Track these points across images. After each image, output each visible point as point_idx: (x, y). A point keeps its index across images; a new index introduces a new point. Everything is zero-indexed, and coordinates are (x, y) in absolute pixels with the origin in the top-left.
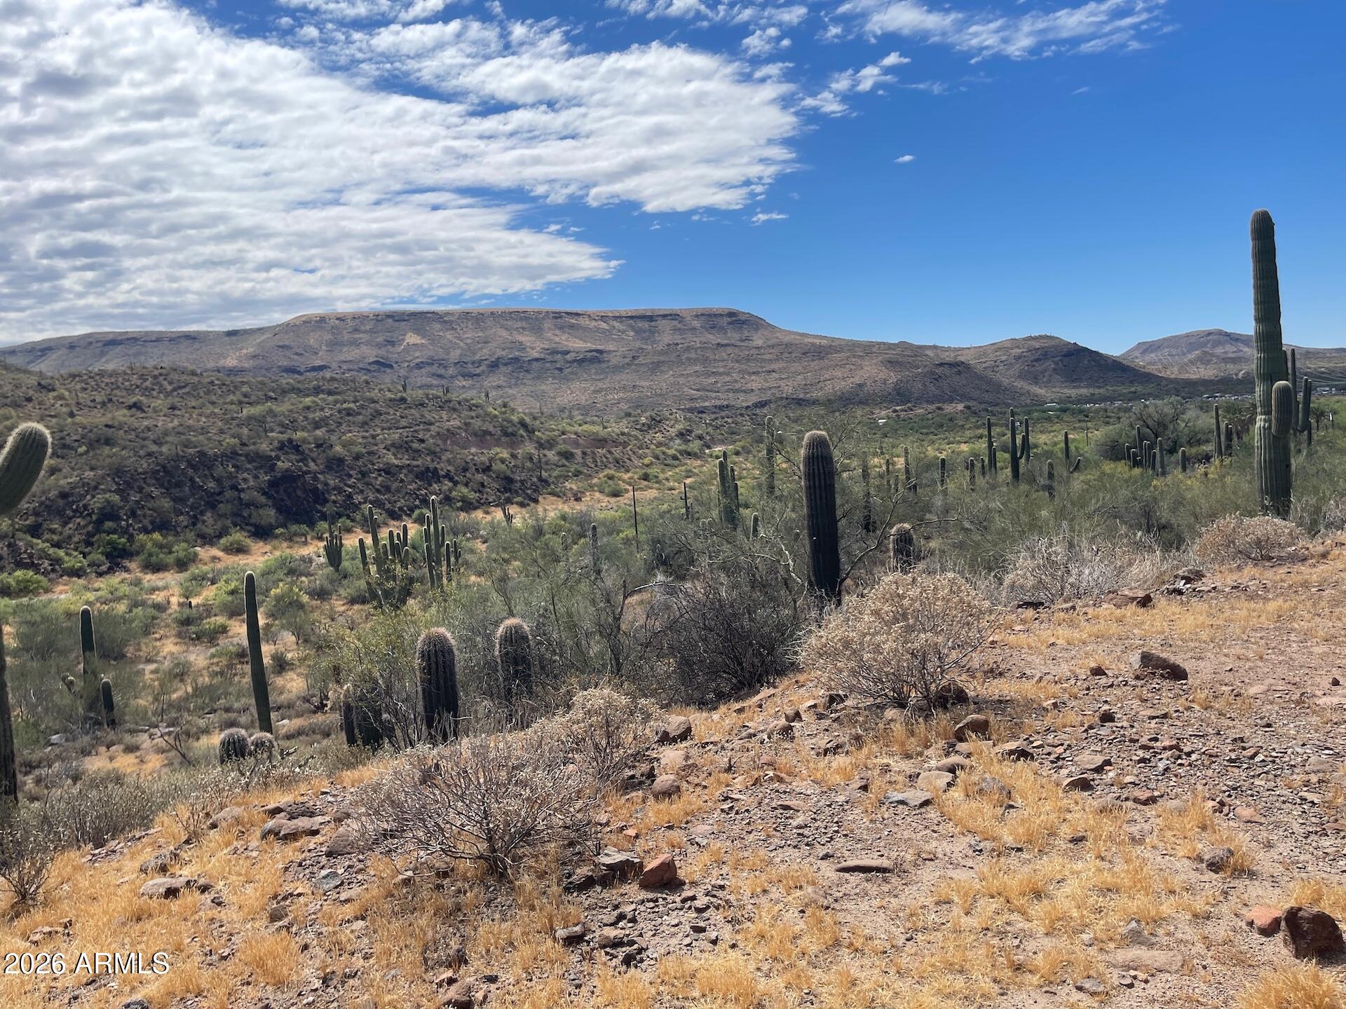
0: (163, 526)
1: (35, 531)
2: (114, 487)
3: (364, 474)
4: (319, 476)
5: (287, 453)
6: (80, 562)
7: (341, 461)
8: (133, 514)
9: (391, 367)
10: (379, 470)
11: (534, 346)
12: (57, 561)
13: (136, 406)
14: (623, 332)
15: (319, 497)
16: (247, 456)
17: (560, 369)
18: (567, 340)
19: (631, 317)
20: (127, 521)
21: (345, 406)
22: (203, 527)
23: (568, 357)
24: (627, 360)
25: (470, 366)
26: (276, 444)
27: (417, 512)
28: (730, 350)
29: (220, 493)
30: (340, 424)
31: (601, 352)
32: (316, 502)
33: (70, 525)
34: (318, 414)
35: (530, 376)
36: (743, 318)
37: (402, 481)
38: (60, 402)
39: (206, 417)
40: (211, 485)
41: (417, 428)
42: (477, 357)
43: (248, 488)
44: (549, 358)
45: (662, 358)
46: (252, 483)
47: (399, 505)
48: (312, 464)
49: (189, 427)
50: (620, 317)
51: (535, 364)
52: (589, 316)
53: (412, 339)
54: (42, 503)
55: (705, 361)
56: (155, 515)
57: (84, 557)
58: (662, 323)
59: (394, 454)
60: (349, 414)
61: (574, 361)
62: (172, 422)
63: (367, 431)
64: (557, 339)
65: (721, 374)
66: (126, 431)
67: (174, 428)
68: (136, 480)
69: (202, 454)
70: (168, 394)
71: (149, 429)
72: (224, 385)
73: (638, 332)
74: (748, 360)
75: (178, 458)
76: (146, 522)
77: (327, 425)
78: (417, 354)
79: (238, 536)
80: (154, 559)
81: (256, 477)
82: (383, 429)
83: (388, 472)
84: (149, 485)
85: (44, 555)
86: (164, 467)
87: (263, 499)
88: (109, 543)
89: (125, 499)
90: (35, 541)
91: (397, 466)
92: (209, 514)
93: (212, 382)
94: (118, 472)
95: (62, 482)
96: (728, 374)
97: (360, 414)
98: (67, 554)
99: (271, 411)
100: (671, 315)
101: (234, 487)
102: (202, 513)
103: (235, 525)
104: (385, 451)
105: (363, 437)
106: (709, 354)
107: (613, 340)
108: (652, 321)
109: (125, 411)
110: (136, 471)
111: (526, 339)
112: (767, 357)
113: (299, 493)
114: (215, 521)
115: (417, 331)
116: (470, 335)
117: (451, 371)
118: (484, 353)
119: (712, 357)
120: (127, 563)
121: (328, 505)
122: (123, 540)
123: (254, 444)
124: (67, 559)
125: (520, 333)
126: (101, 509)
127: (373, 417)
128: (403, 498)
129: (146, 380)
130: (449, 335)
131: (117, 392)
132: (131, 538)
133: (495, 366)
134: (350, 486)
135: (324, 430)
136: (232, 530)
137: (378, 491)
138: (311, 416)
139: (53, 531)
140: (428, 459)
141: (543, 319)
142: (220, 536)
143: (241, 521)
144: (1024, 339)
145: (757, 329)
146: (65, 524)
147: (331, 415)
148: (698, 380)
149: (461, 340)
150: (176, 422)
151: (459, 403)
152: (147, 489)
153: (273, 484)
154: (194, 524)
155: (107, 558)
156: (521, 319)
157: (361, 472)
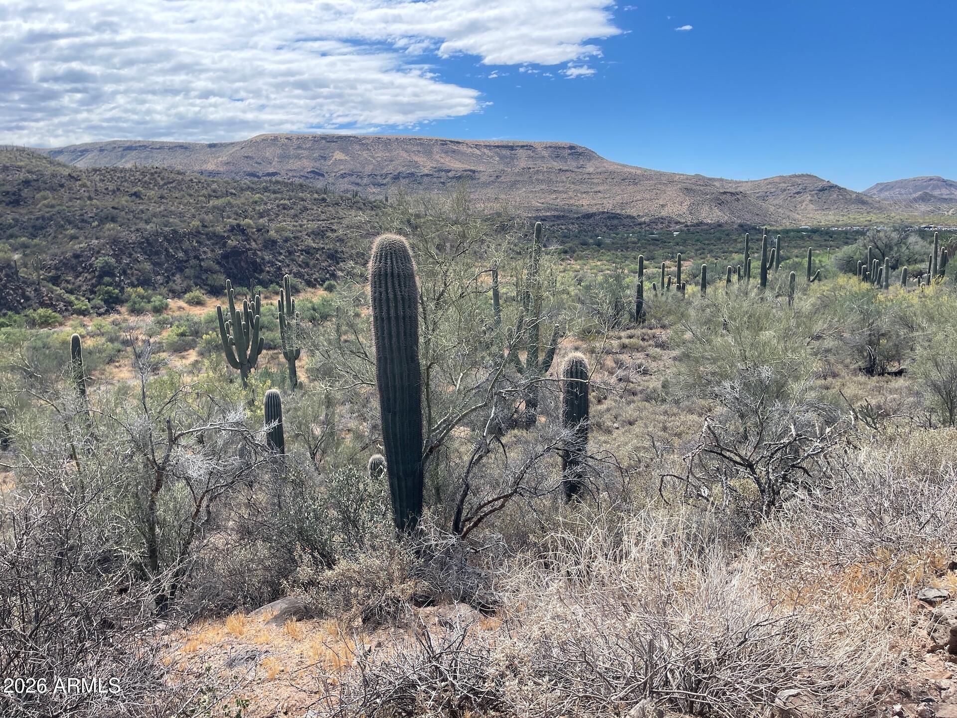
0: (145, 282)
1: (55, 281)
2: (112, 252)
3: (290, 253)
4: (258, 252)
5: (236, 235)
6: (86, 305)
7: (274, 242)
8: (124, 273)
9: (323, 175)
10: (302, 251)
11: (426, 165)
12: (70, 303)
13: (136, 195)
14: (491, 157)
15: (257, 268)
16: (207, 235)
17: (443, 183)
18: (449, 161)
19: (498, 147)
20: (120, 277)
21: (282, 202)
22: (174, 285)
23: (450, 174)
24: (492, 179)
25: (379, 177)
26: (228, 227)
27: (327, 283)
28: (568, 174)
29: (187, 261)
30: (278, 215)
31: (474, 172)
32: (255, 271)
33: (80, 278)
34: (262, 207)
35: (421, 187)
36: (580, 151)
37: (318, 259)
38: (83, 189)
39: (184, 205)
40: (181, 255)
41: (333, 221)
42: (384, 171)
43: (207, 258)
44: (436, 174)
45: (518, 178)
46: (209, 254)
47: (314, 276)
48: (253, 243)
49: (171, 212)
50: (489, 146)
51: (425, 178)
52: (467, 144)
53: (339, 155)
54: (61, 261)
55: (549, 181)
56: (140, 274)
57: (89, 302)
58: (520, 152)
59: (313, 240)
60: (284, 209)
61: (453, 178)
62: (159, 207)
63: (297, 222)
64: (442, 161)
65: (560, 192)
66: (126, 213)
67: (160, 212)
68: (128, 248)
69: (175, 232)
70: (161, 187)
71: (142, 211)
72: (200, 182)
73: (502, 157)
74: (581, 183)
75: (157, 234)
76: (134, 279)
77: (268, 215)
78: (342, 167)
79: (197, 293)
80: (137, 306)
81: (213, 251)
82: (308, 221)
83: (308, 253)
84: (136, 252)
85: (60, 298)
86: (147, 240)
87: (217, 267)
88: (107, 292)
89: (119, 261)
90: (55, 288)
91: (314, 248)
92: (178, 276)
93: (192, 180)
94: (115, 241)
95: (77, 247)
96: (566, 192)
97: (293, 208)
98: (77, 299)
99: (229, 203)
100: (527, 146)
101: (197, 257)
102: (173, 275)
103: (196, 285)
104: (306, 237)
105: (294, 226)
106: (553, 177)
107: (484, 163)
108: (513, 150)
109: (128, 198)
110: (127, 241)
111: (420, 159)
112: (595, 181)
113: (243, 264)
114: (183, 281)
115: (343, 150)
116: (380, 154)
117: (365, 181)
118: (390, 168)
119: (554, 179)
120: (118, 308)
121: (264, 274)
122: (117, 291)
123: (212, 226)
124: (76, 302)
125: (416, 155)
126: (101, 268)
127: (302, 212)
128: (318, 272)
129: (145, 176)
130: (365, 154)
131: (126, 184)
132: (122, 290)
133: (396, 178)
134: (280, 261)
135: (266, 219)
136: (194, 288)
137: (300, 266)
138: (257, 208)
139: (68, 282)
140: (338, 244)
141: (433, 144)
142: (185, 293)
143: (201, 283)
144: (790, 176)
145: (590, 160)
146: (77, 277)
147: (272, 208)
148: (543, 196)
149: (374, 158)
150: (162, 208)
151: (364, 204)
152: (135, 255)
153: (225, 256)
154: (167, 282)
155: (105, 304)
156: (417, 145)
157: (288, 251)
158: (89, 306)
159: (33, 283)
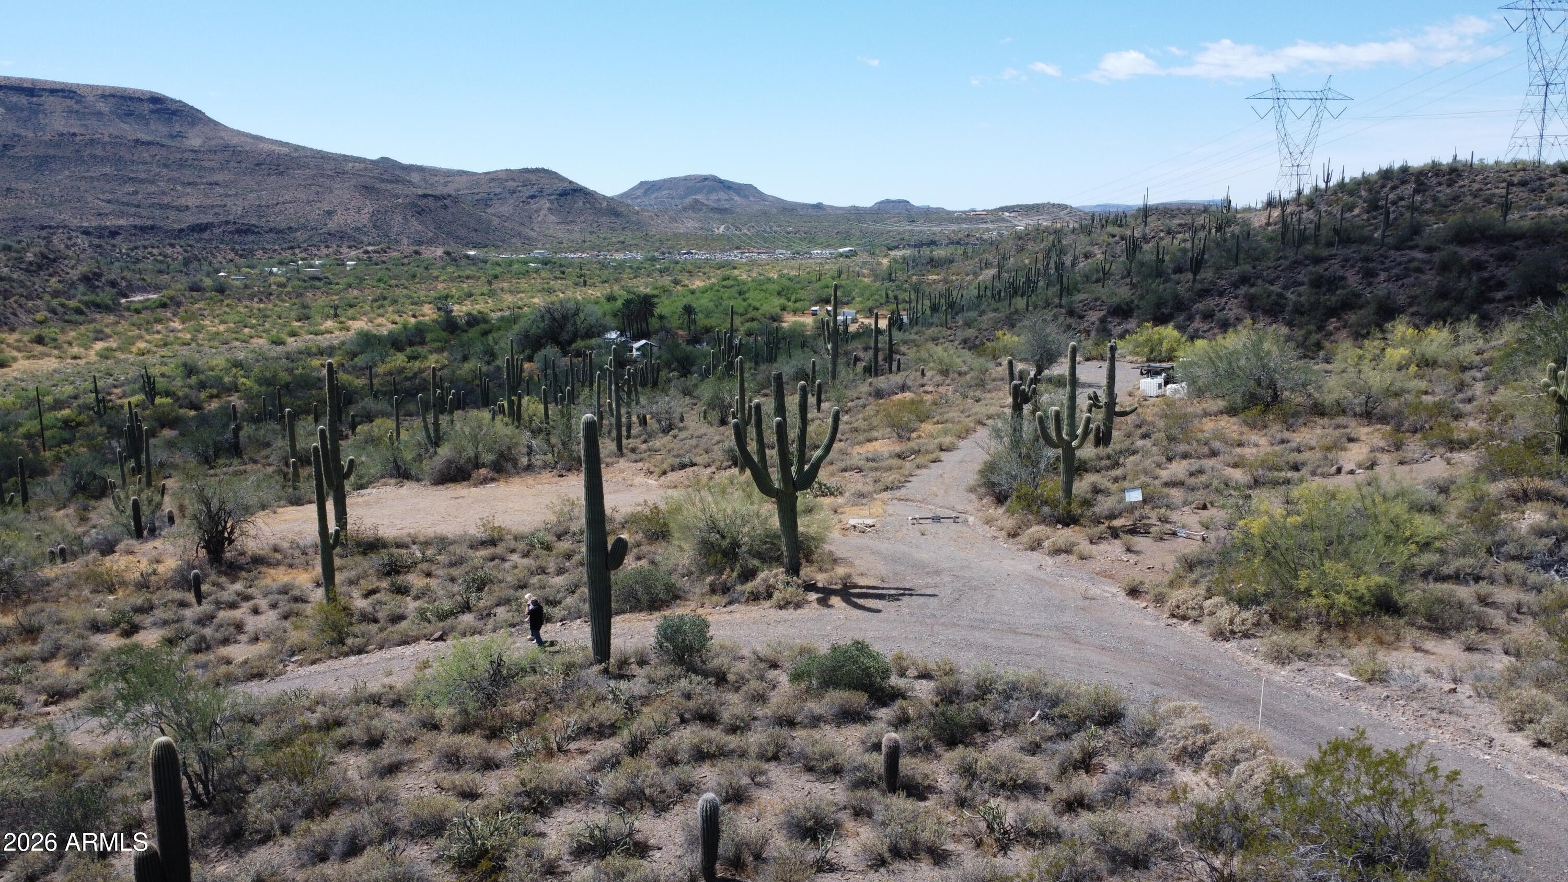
28: (154, 150)
36: (174, 107)
45: (52, 152)
55: (118, 161)
58: (49, 101)
65: (141, 181)
73: (11, 109)
74: (181, 165)
96: (152, 182)
100: (63, 91)
106: (123, 152)
108: (32, 96)
112: (206, 164)
119: (127, 157)
144: (519, 171)
145: (191, 125)
148: (108, 187)
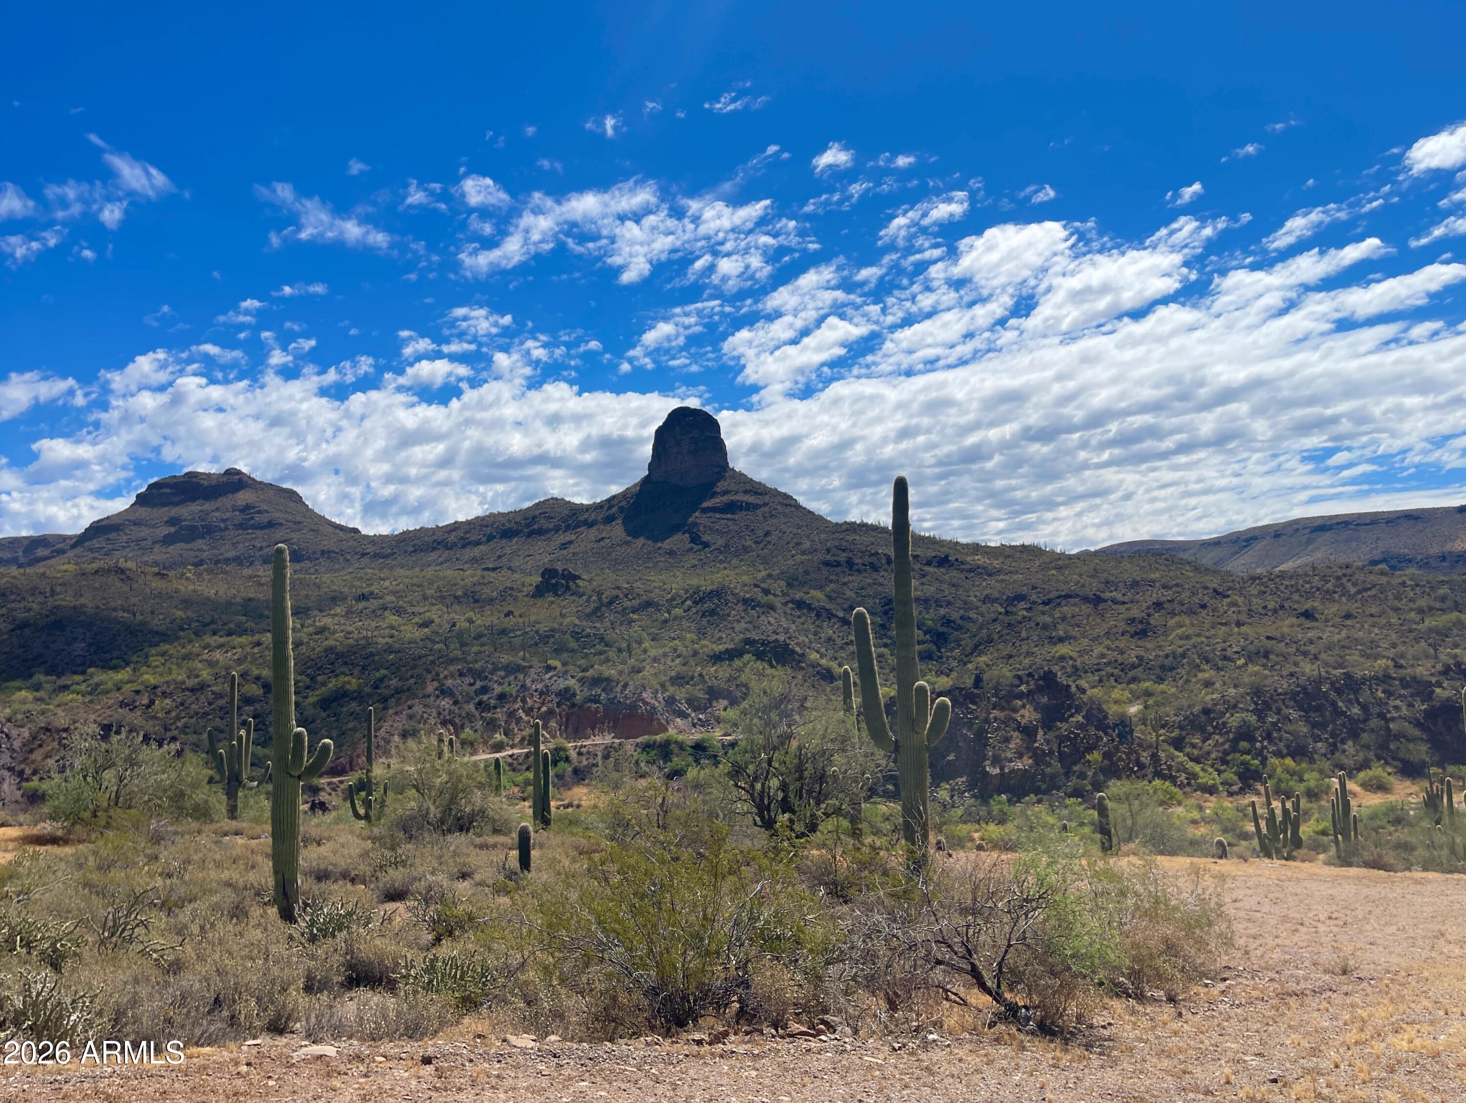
0: (1299, 752)
1: (1178, 744)
2: (1252, 707)
6: (1214, 779)
8: (1268, 736)
12: (1195, 776)
13: (1308, 615)
16: (1402, 680)
20: (1261, 742)
22: (1343, 757)
26: (1439, 667)
29: (1365, 721)
33: (1210, 742)
38: (1232, 609)
39: (1380, 628)
40: (1356, 710)
43: (1399, 717)
46: (1404, 711)
49: (1356, 640)
54: (1186, 718)
56: (1291, 738)
57: (1218, 775)
62: (1339, 633)
66: (1287, 644)
67: (1339, 641)
69: (1348, 676)
75: (1319, 681)
76: (1281, 745)
81: (1410, 705)
84: (1287, 707)
85: (1182, 768)
86: (1304, 688)
87: (1417, 733)
88: (1243, 763)
89: (1262, 720)
90: (1177, 753)
92: (1350, 743)
94: (1257, 692)
95: (1209, 698)
98: (1203, 770)
101: (1382, 716)
102: (1343, 742)
103: (1379, 758)
110: (1276, 691)
114: (1357, 751)
120: (1257, 786)
122: (1256, 762)
123: (1412, 666)
124: (1201, 774)
126: (1237, 728)
129: (1327, 582)
131: (1295, 597)
132: (1264, 761)
136: (1375, 764)
142: (1359, 770)
143: (1387, 754)
152: (1286, 711)
153: (1430, 714)
154: (1333, 753)
155: (1240, 778)
158: (1218, 780)
159: (1150, 746)
